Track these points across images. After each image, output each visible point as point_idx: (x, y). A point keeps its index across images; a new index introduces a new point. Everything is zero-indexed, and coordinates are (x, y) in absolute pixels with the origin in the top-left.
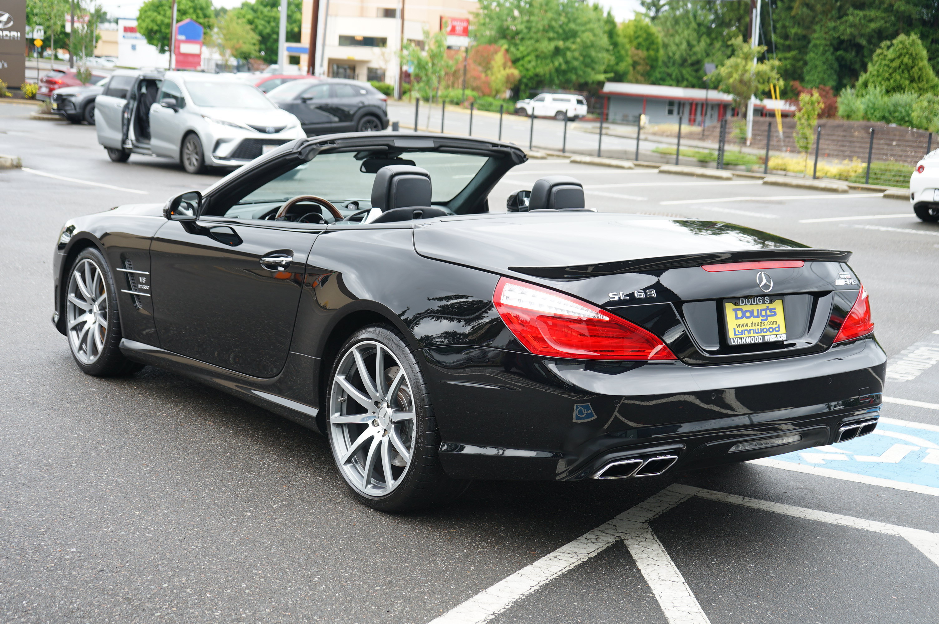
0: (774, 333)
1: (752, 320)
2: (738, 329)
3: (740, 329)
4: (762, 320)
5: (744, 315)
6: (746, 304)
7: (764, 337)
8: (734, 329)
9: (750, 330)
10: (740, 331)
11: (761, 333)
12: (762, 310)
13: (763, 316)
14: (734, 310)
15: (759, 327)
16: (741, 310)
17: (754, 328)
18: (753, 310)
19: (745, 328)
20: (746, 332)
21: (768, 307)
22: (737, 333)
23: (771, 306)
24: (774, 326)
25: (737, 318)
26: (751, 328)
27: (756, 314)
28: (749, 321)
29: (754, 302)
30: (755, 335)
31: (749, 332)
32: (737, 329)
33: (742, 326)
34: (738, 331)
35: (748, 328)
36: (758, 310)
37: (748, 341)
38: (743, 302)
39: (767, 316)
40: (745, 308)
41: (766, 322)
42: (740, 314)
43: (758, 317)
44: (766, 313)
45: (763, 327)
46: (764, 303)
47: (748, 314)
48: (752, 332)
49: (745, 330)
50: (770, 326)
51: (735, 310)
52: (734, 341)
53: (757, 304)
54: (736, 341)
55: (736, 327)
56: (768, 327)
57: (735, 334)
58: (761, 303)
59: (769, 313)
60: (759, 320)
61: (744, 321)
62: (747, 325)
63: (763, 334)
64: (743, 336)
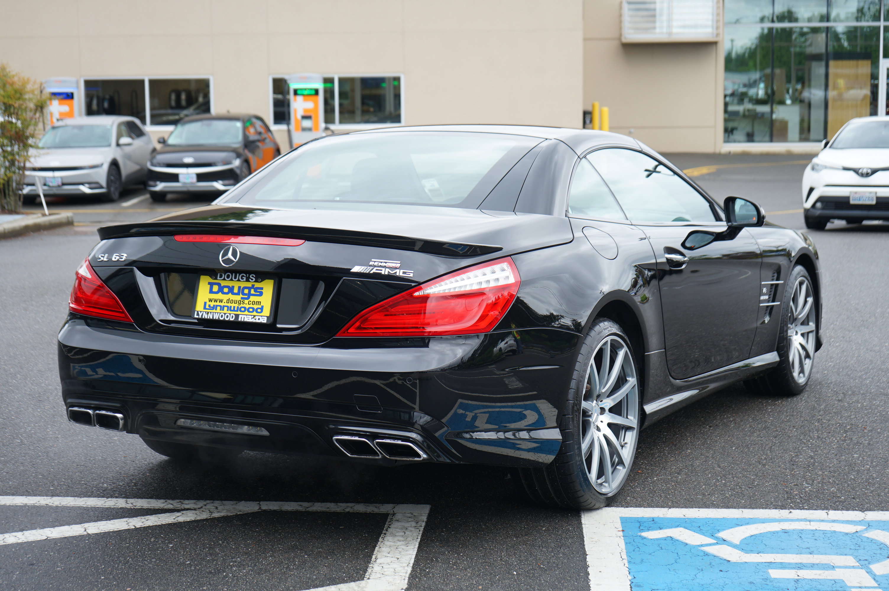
0: (255, 313)
1: (230, 296)
2: (210, 303)
3: (212, 304)
4: (242, 298)
5: (221, 290)
6: (224, 279)
7: (237, 316)
8: (205, 303)
9: (224, 306)
10: (212, 306)
11: (237, 311)
12: (245, 288)
13: (243, 294)
14: (209, 283)
15: (236, 305)
16: (219, 284)
17: (229, 305)
18: (233, 287)
19: (218, 303)
20: (219, 308)
21: (253, 285)
22: (207, 307)
23: (257, 285)
24: (255, 307)
25: (211, 292)
26: (226, 304)
27: (236, 291)
28: (225, 297)
29: (235, 278)
30: (229, 312)
31: (222, 308)
32: (208, 303)
33: (216, 301)
34: (209, 306)
35: (222, 304)
36: (239, 287)
37: (216, 317)
38: (221, 277)
39: (250, 295)
40: (223, 283)
41: (246, 301)
42: (216, 288)
43: (238, 294)
44: (250, 291)
45: (242, 305)
46: (248, 280)
47: (226, 290)
48: (226, 308)
49: (217, 306)
50: (251, 306)
51: (211, 284)
52: (198, 314)
53: (239, 280)
54: (200, 315)
55: (207, 301)
56: (247, 306)
57: (205, 308)
58: (245, 280)
59: (252, 292)
60: (238, 298)
61: (220, 296)
62: (221, 301)
63: (239, 313)
64: (214, 311)
